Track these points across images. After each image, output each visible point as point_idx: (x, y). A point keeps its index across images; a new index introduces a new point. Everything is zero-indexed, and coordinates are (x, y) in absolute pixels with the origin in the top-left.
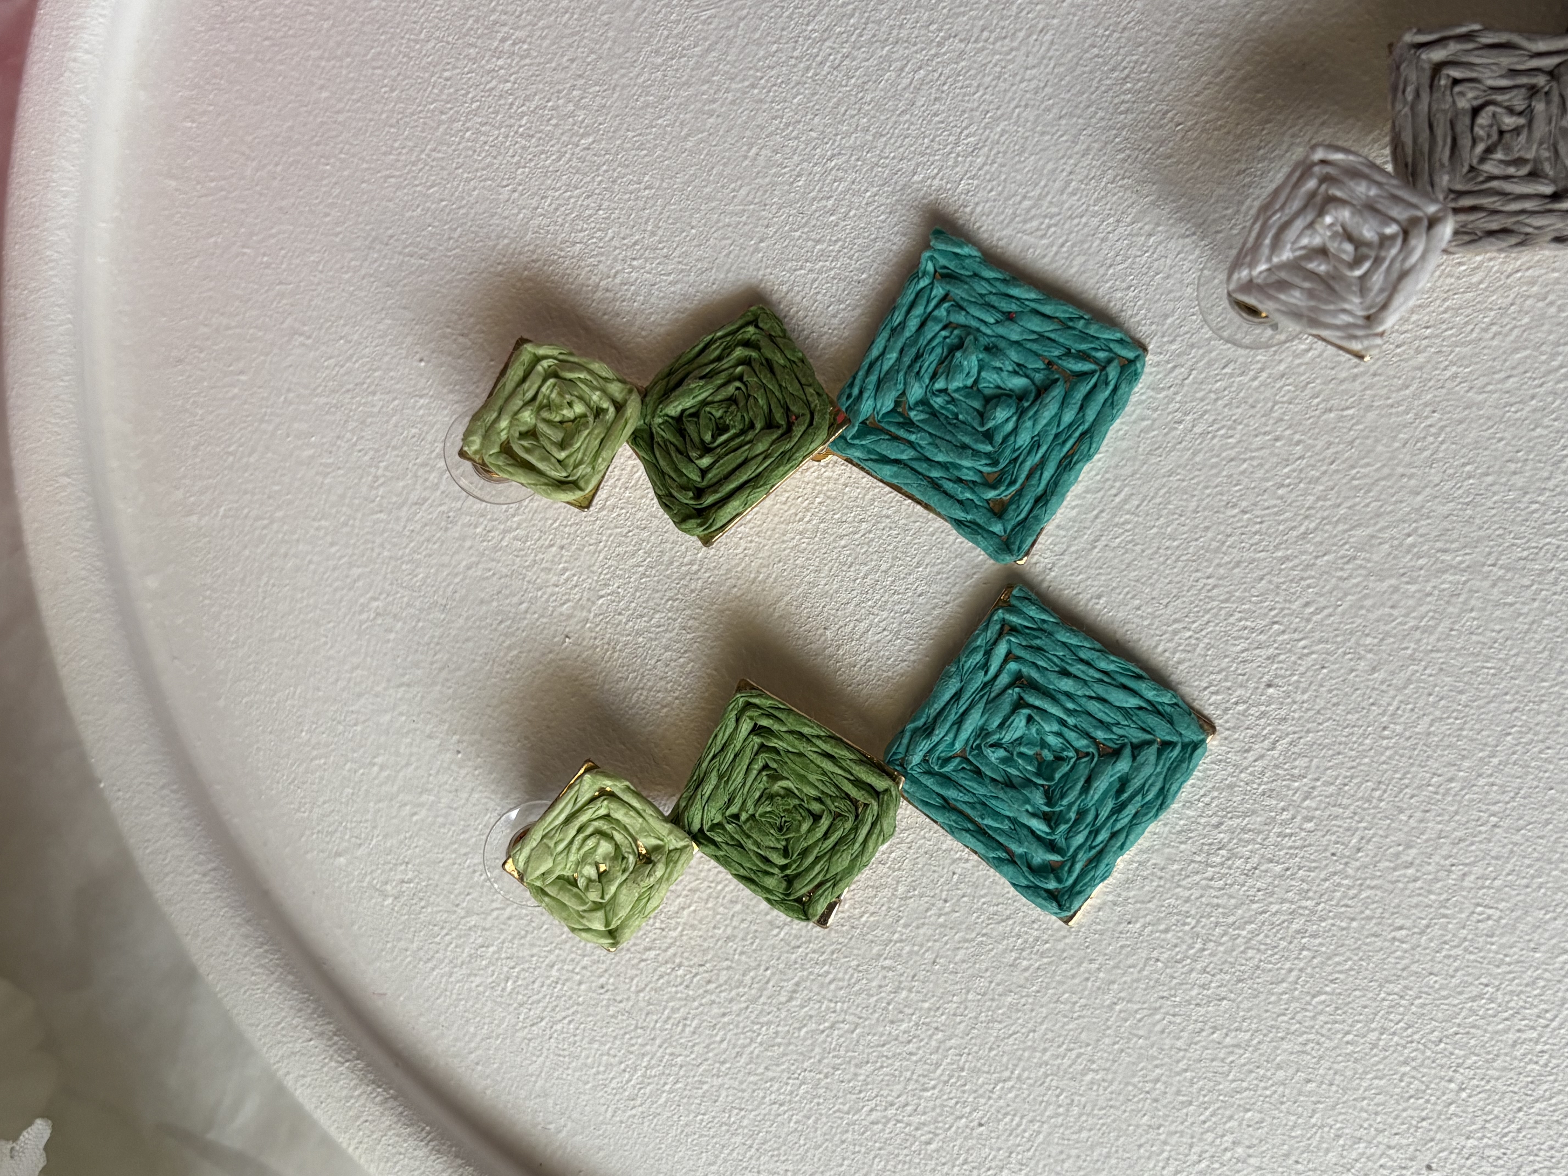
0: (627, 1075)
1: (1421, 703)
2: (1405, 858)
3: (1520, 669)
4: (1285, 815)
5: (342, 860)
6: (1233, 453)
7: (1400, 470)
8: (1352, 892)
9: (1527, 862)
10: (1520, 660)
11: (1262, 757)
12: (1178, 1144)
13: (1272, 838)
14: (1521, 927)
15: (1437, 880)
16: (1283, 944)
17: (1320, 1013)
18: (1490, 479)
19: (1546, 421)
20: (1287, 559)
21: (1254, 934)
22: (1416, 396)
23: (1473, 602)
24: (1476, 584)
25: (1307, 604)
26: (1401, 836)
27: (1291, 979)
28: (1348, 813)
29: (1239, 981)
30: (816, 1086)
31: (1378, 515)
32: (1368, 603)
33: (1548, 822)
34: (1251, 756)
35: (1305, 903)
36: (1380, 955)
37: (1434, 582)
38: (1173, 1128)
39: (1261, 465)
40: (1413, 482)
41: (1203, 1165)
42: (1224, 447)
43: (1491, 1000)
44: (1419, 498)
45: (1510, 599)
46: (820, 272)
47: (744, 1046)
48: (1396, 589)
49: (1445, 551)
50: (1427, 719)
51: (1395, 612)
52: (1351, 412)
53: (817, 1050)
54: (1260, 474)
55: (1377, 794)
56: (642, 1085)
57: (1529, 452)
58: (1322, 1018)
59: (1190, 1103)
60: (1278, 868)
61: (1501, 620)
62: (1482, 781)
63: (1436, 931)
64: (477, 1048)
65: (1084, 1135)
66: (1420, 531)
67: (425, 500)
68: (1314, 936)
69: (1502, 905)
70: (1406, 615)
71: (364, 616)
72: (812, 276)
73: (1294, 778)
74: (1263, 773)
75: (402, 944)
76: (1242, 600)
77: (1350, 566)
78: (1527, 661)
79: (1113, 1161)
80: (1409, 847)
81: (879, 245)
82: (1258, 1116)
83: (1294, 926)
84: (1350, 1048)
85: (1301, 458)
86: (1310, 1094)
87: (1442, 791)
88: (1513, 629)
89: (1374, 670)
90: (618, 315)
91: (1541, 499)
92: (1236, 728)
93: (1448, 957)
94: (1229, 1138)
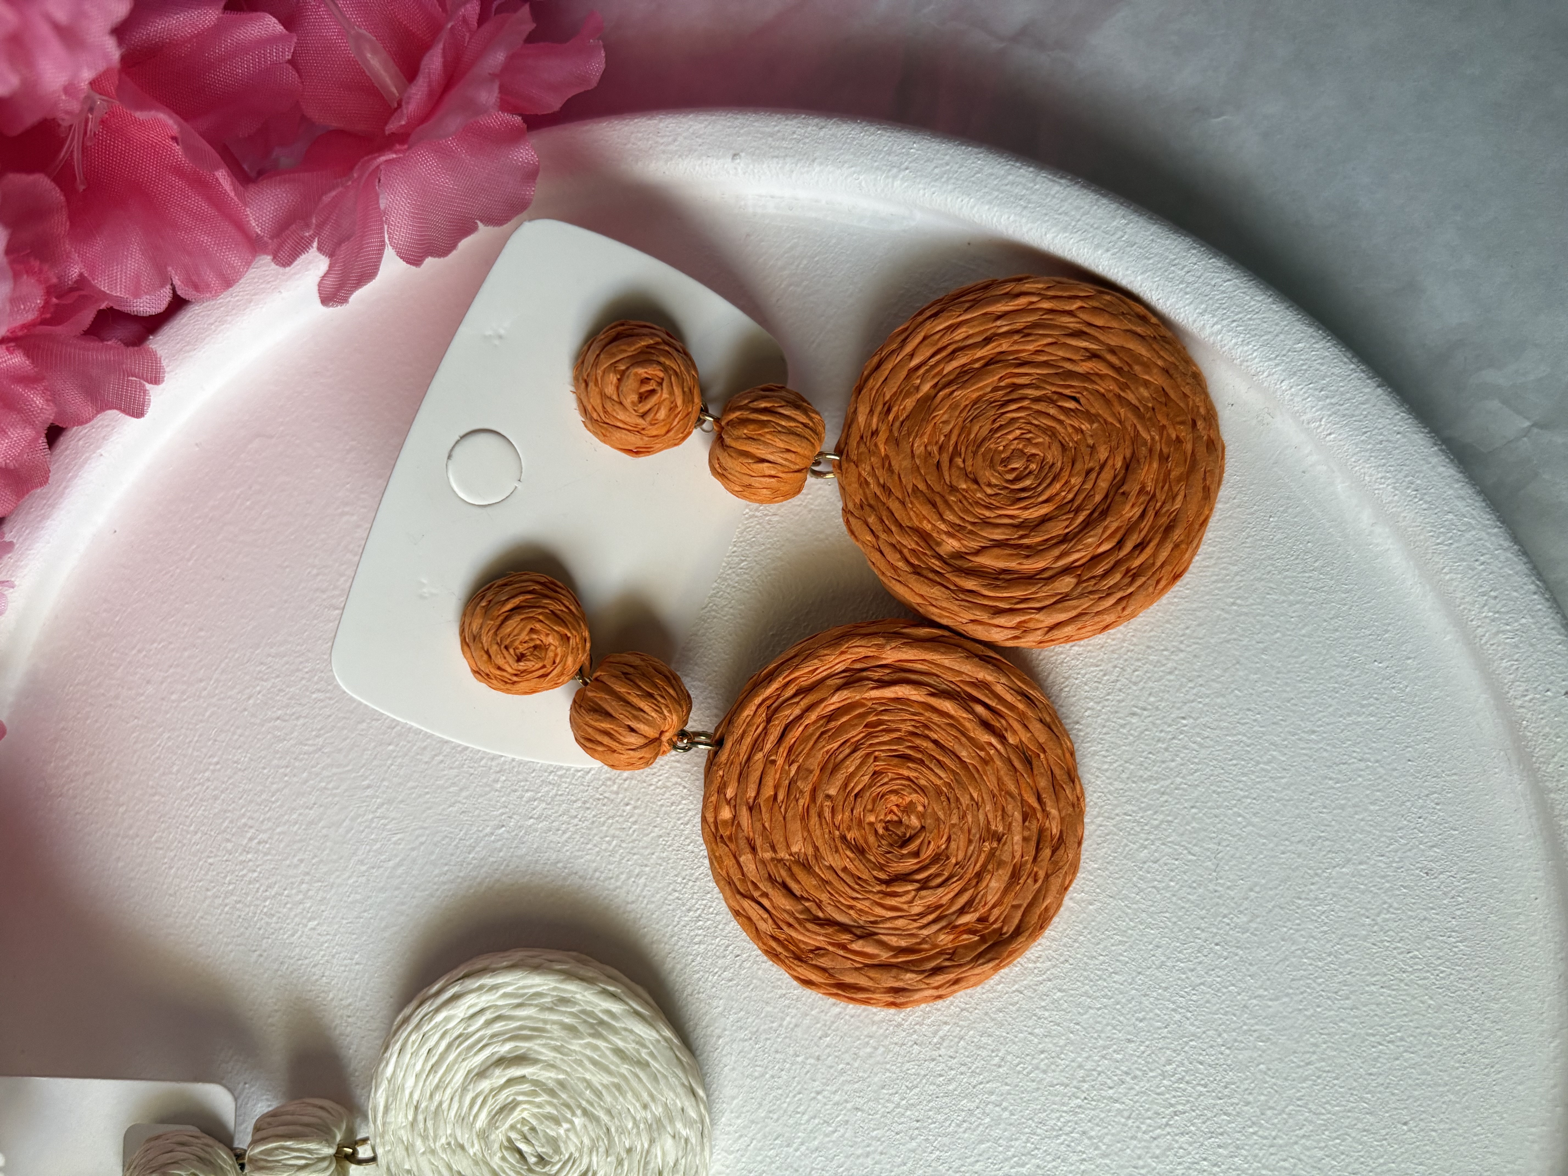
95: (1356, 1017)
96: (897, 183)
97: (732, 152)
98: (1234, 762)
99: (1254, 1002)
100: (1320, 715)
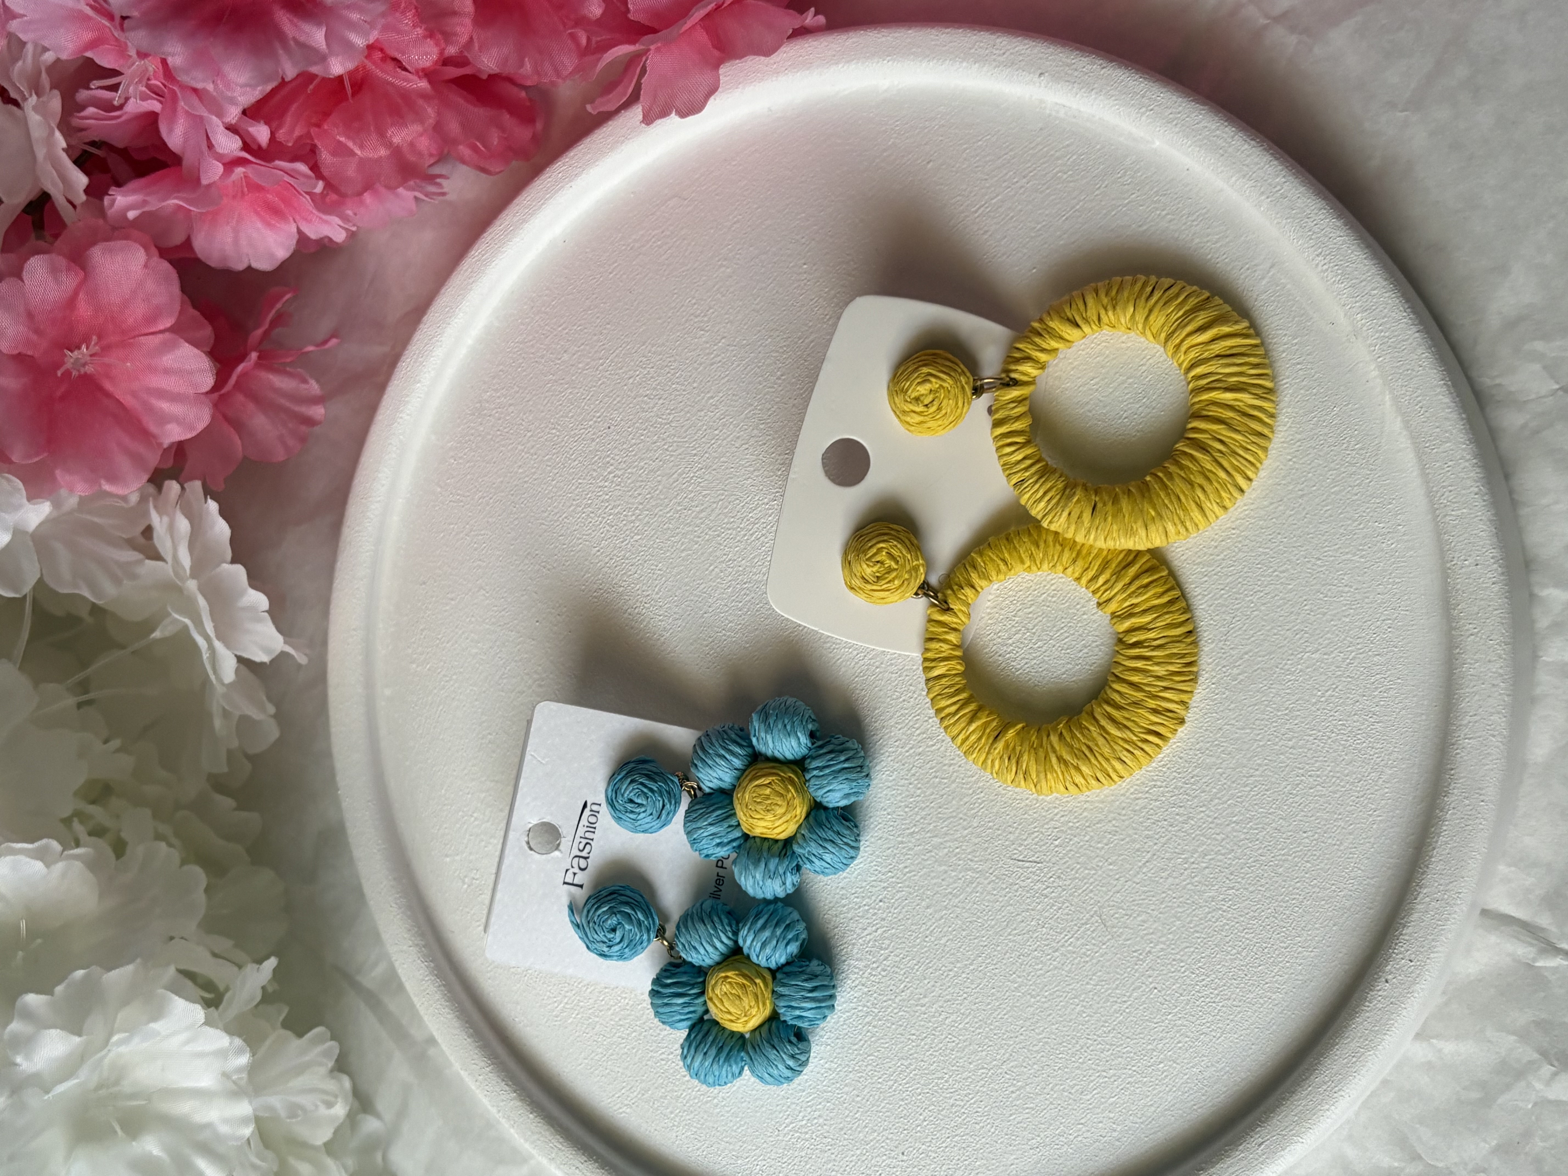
0: (556, 1005)
1: (945, 929)
2: (922, 1001)
3: (993, 927)
4: (875, 965)
5: (448, 859)
6: (890, 784)
7: (961, 815)
8: (896, 1011)
9: (976, 1020)
10: (993, 923)
11: (870, 934)
12: (795, 1109)
13: (866, 975)
14: (966, 1050)
15: (934, 1016)
16: (860, 1026)
17: (870, 1065)
18: (999, 832)
19: (1030, 812)
20: (902, 842)
21: (849, 1018)
22: (976, 782)
23: (978, 889)
24: (981, 880)
25: (906, 867)
26: (922, 991)
27: (861, 1044)
28: (902, 972)
29: (837, 1038)
30: (640, 1035)
31: (946, 834)
32: (933, 874)
33: (989, 1004)
34: (866, 932)
35: (873, 1010)
36: (901, 1045)
37: (962, 874)
38: (793, 1101)
39: (900, 794)
40: (965, 823)
41: (804, 1122)
42: (887, 781)
43: (946, 1081)
44: (966, 831)
45: (995, 892)
46: (728, 637)
47: (612, 1006)
48: (946, 872)
49: (972, 861)
50: (946, 938)
51: (943, 883)
52: (946, 781)
53: (644, 1017)
54: (899, 798)
55: (917, 967)
56: (562, 1011)
57: (1019, 825)
58: (870, 1068)
59: (804, 1091)
60: (866, 990)
61: (989, 901)
62: (964, 975)
63: (929, 1041)
64: (491, 971)
65: (754, 1092)
66: (964, 847)
67: (524, 692)
68: (874, 1027)
69: (961, 1037)
70: (948, 886)
71: (483, 741)
72: (724, 638)
73: (881, 949)
74: (869, 942)
75: (467, 910)
76: (878, 857)
77: (928, 855)
78: (996, 924)
79: (764, 1109)
80: (925, 997)
81: (757, 632)
82: (832, 1107)
83: (867, 1020)
84: (879, 1086)
85: (919, 796)
86: (857, 1102)
87: (945, 974)
88: (993, 907)
89: (928, 907)
90: (632, 628)
91: (1020, 849)
92: (862, 917)
93: (931, 1055)
94: (817, 1113)
95: (1291, 754)
96: (1144, 118)
97: (1040, 71)
98: (1259, 566)
99: (1228, 727)
100: (1327, 549)
